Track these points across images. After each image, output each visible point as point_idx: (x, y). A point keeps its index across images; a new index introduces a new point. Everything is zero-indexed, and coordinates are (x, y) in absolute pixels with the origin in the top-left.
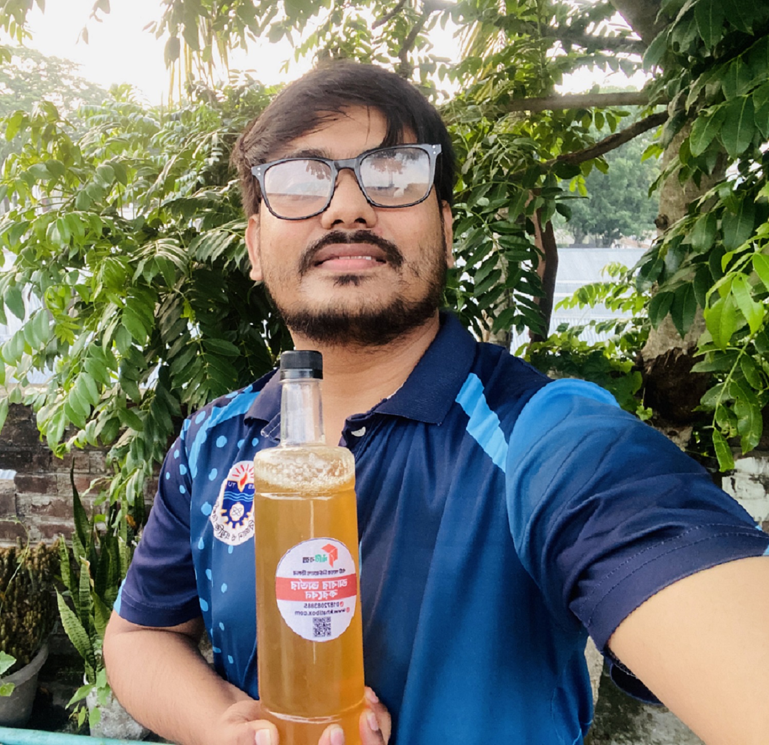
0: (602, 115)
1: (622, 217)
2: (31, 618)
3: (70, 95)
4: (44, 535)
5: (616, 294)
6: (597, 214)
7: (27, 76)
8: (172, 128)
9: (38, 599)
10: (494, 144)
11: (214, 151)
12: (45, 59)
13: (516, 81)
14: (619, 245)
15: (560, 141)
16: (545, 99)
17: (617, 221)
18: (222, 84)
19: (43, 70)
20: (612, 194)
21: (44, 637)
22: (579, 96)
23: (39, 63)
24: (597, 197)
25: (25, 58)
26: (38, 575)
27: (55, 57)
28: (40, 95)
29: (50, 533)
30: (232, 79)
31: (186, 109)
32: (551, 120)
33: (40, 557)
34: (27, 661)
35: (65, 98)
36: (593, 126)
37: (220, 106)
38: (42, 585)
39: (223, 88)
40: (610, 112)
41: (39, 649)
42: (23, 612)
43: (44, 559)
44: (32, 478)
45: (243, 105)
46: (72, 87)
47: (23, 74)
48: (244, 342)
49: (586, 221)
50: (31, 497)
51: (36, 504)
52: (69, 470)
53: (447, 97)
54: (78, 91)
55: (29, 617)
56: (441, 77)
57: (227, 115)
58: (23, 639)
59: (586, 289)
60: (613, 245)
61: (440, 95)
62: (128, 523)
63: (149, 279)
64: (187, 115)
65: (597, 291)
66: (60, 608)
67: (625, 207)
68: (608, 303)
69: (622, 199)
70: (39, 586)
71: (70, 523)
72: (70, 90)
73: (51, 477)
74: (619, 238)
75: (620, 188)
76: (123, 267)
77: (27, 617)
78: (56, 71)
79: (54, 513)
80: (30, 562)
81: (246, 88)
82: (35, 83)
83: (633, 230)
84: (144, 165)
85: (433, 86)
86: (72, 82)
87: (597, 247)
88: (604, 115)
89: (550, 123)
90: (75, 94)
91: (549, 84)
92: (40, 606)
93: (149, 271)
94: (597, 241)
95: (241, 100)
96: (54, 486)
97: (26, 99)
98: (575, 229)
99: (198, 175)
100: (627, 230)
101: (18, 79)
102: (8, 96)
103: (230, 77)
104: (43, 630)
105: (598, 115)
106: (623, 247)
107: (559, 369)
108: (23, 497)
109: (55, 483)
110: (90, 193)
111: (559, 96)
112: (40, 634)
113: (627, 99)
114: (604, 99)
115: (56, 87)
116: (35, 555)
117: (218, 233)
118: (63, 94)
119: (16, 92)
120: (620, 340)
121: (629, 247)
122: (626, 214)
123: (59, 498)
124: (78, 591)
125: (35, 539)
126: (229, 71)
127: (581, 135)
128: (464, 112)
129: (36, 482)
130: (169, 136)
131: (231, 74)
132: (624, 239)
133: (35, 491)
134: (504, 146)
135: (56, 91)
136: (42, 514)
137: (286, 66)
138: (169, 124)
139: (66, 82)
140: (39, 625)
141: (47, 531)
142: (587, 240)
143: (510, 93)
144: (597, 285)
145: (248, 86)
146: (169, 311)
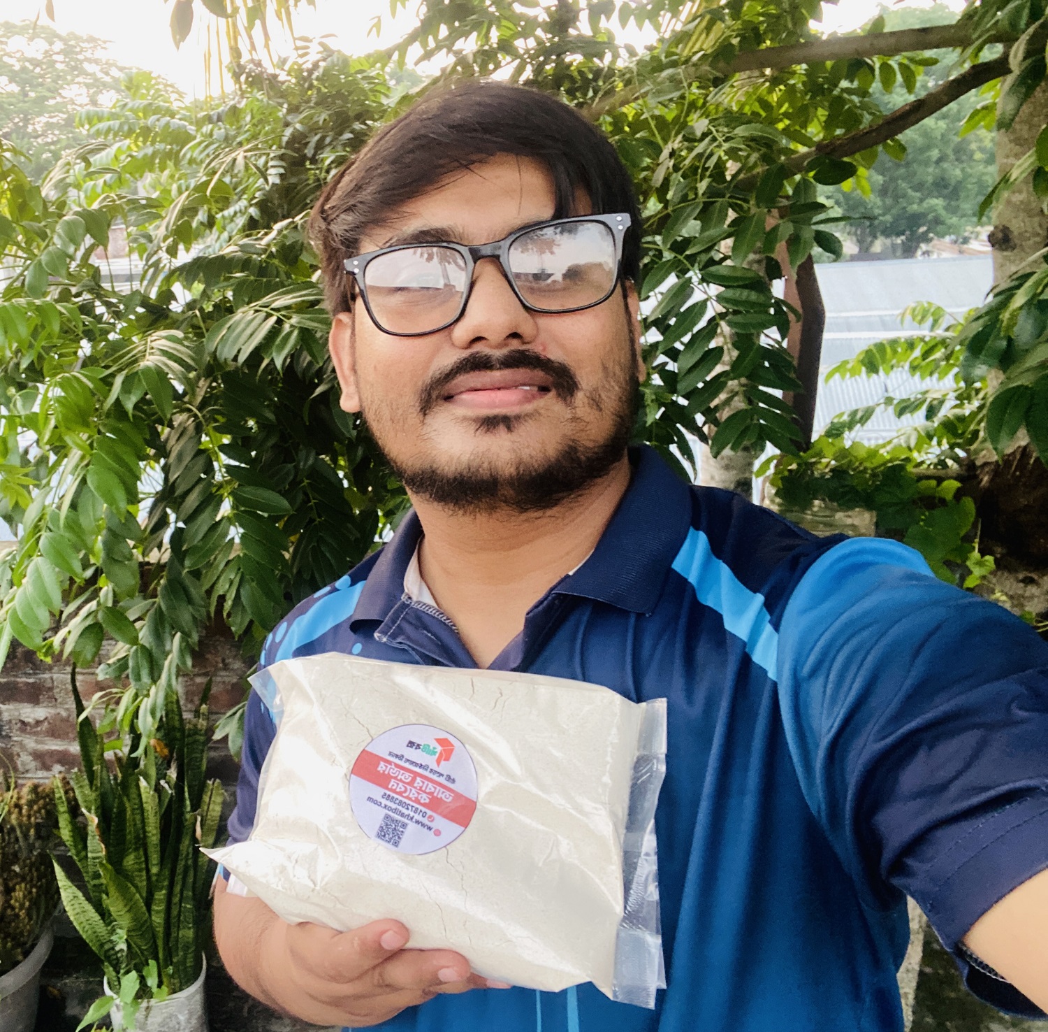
0: (890, 66)
1: (932, 209)
2: (21, 894)
3: (98, 86)
4: (39, 764)
5: (926, 355)
6: (892, 207)
7: (36, 63)
8: (211, 135)
9: (32, 865)
10: (704, 135)
11: (272, 167)
12: (60, 38)
13: (744, 22)
14: (927, 253)
15: (822, 113)
16: (793, 47)
17: (924, 215)
18: (284, 61)
19: (58, 53)
20: (915, 174)
21: (45, 919)
22: (849, 39)
23: (51, 44)
24: (891, 179)
25: (31, 39)
26: (28, 830)
27: (72, 33)
28: (57, 90)
29: (48, 762)
30: (301, 52)
31: (232, 103)
32: (805, 79)
33: (30, 804)
34: (20, 958)
35: (91, 91)
36: (876, 87)
37: (283, 95)
38: (37, 845)
39: (287, 67)
40: (906, 62)
41: (37, 938)
42: (11, 884)
43: (35, 807)
44: (18, 683)
45: (319, 90)
46: (100, 75)
47: (30, 61)
48: (306, 481)
49: (875, 218)
50: (17, 710)
51: (26, 720)
52: (69, 669)
53: (632, 53)
54: (107, 79)
55: (19, 894)
56: (623, 21)
57: (294, 109)
58: (13, 924)
59: (874, 351)
60: (919, 252)
61: (623, 52)
62: (156, 752)
63: (129, 405)
64: (234, 112)
65: (895, 352)
66: (60, 884)
67: (936, 194)
68: (914, 368)
69: (930, 179)
70: (31, 848)
71: (75, 748)
72: (96, 80)
73: (45, 680)
74: (928, 240)
75: (926, 163)
76: (91, 385)
77: (17, 894)
78: (77, 53)
79: (54, 733)
80: (17, 810)
81: (322, 64)
82: (49, 73)
83: (950, 228)
84: (144, 207)
85: (611, 37)
86: (99, 68)
87: (895, 257)
88: (896, 67)
89: (804, 83)
90: (105, 85)
91: (800, 21)
92: (35, 874)
93: (130, 392)
94: (894, 246)
95: (315, 83)
96: (50, 694)
97: (37, 98)
98: (859, 232)
99: (251, 205)
100: (940, 228)
101: (24, 69)
102: (11, 95)
103: (297, 49)
104: (42, 912)
105: (885, 67)
106: (934, 256)
107: (831, 500)
108: (7, 710)
109: (51, 689)
110: (46, 265)
111: (817, 38)
112: (38, 918)
113: (932, 37)
114: (892, 40)
115: (78, 76)
116: (23, 801)
117: (251, 314)
118: (88, 86)
119: (23, 89)
120: (935, 430)
121: (945, 255)
122: (937, 203)
123: (58, 710)
124: (86, 857)
125: (27, 771)
126: (295, 39)
127: (855, 99)
128: (654, 82)
129: (24, 688)
130: (207, 147)
131: (300, 43)
132: (935, 242)
133: (22, 701)
134: (720, 139)
135: (79, 83)
136: (36, 734)
137: (378, 26)
138: (207, 128)
139: (89, 67)
140: (35, 903)
141: (43, 760)
142: (878, 245)
143: (735, 41)
144: (894, 343)
145: (324, 60)
146: (182, 442)
